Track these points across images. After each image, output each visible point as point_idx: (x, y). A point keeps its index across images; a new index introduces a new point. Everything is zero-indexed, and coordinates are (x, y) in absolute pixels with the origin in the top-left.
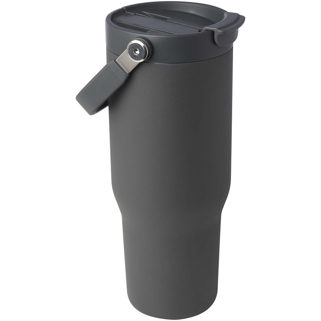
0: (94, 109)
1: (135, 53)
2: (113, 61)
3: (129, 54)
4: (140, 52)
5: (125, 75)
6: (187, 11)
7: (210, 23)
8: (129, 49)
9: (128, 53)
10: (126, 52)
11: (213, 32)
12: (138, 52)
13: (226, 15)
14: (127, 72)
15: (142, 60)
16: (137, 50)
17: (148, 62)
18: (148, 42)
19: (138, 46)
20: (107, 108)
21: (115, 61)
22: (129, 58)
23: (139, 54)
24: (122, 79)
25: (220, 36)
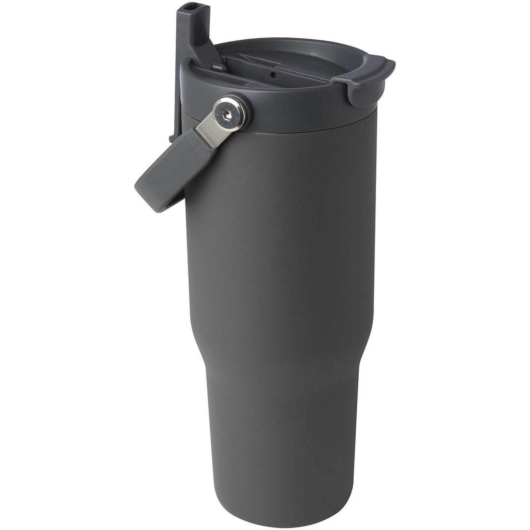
0: (162, 203)
1: (226, 118)
2: (192, 130)
3: (217, 119)
4: (232, 115)
5: (211, 152)
6: (306, 53)
7: (341, 71)
8: (216, 112)
9: (215, 118)
10: (211, 116)
11: (345, 86)
12: (229, 116)
13: (365, 59)
14: (214, 147)
15: (236, 129)
16: (228, 113)
17: (246, 132)
18: (245, 101)
19: (230, 106)
20: (183, 203)
21: (194, 129)
22: (216, 124)
23: (232, 120)
24: (206, 157)
25: (356, 91)
